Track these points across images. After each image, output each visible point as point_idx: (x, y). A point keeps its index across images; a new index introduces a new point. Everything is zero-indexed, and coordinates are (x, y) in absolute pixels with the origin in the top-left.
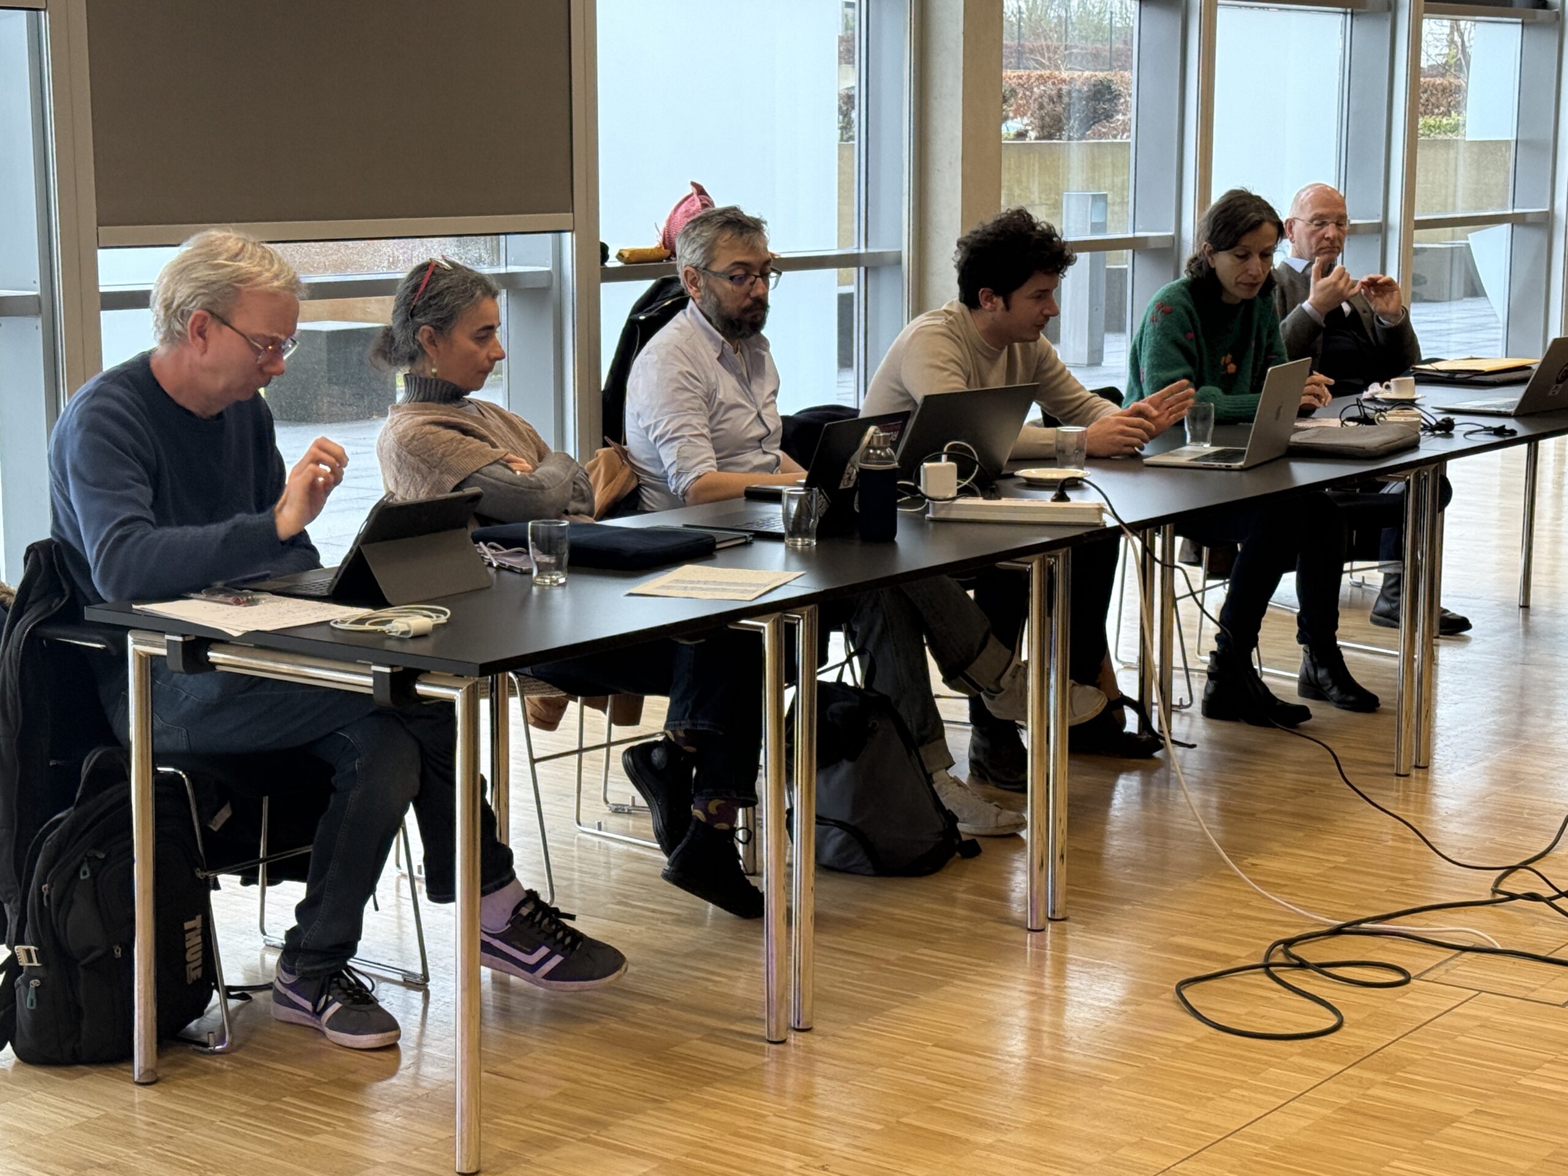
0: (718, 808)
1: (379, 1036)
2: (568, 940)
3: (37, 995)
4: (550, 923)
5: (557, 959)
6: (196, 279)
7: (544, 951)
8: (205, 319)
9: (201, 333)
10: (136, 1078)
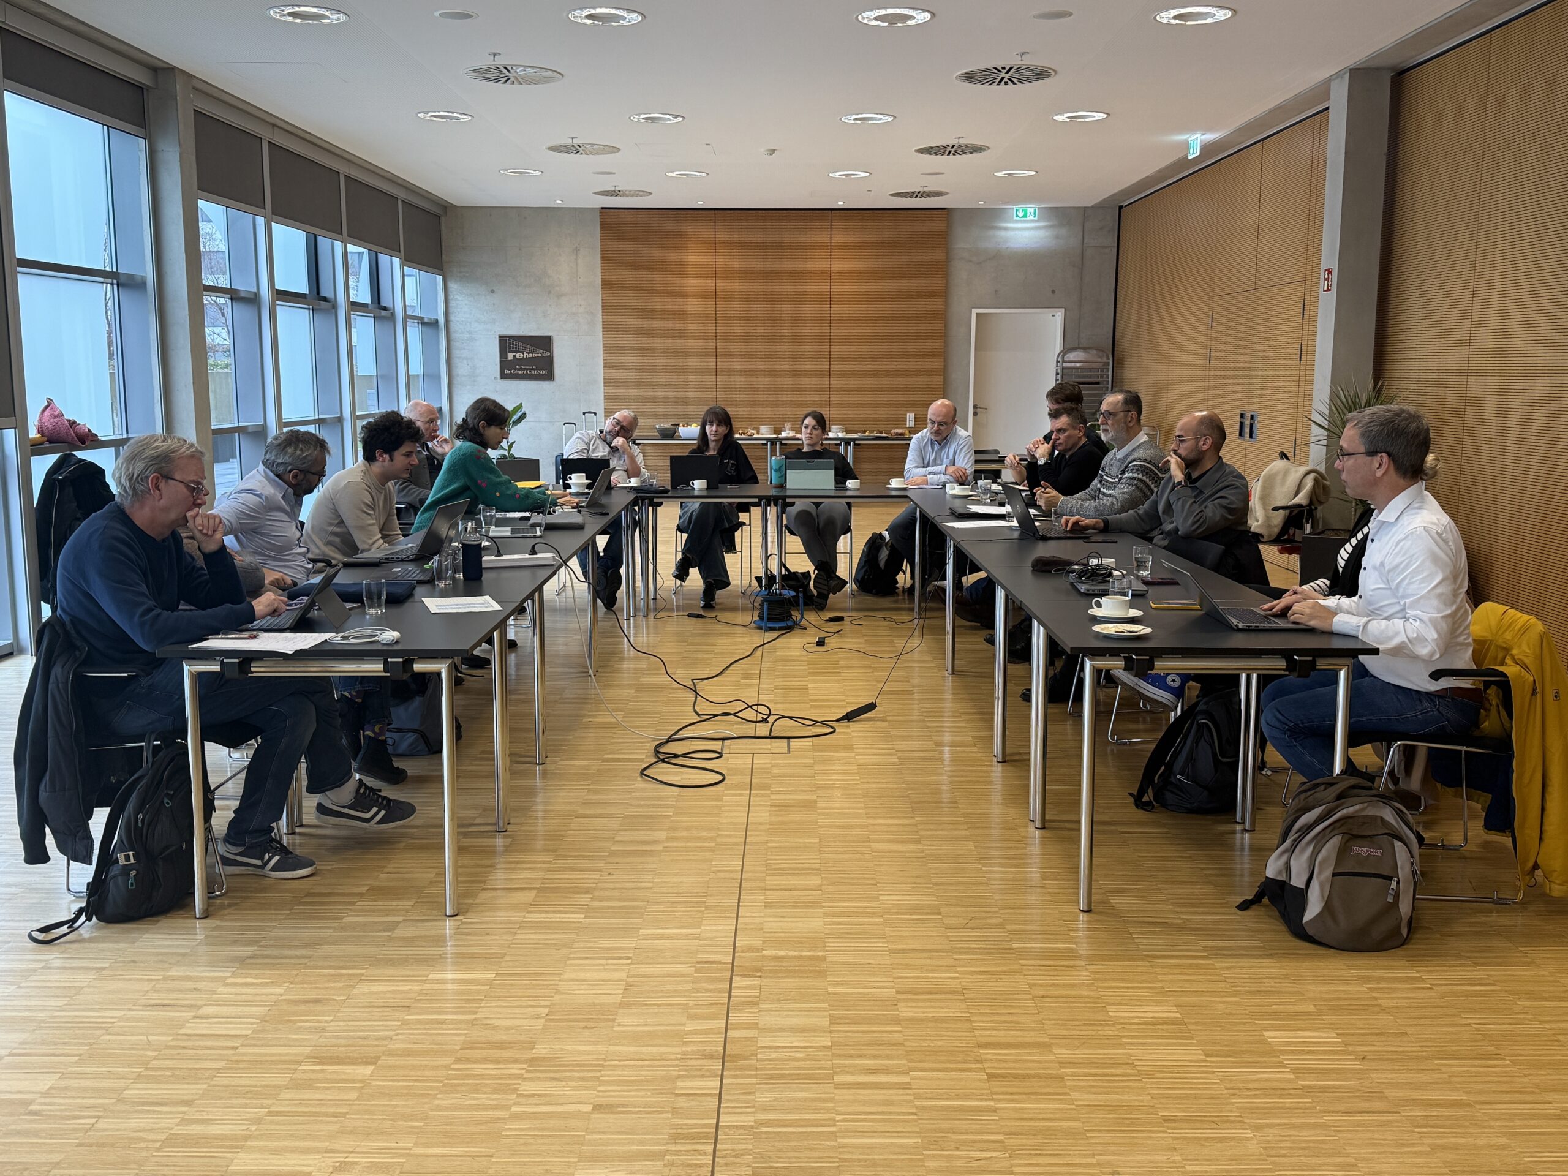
0: (380, 729)
1: (309, 869)
2: (385, 802)
3: (135, 880)
4: (373, 795)
5: (383, 812)
6: (145, 458)
7: (375, 809)
8: (158, 478)
9: (157, 487)
10: (197, 916)
